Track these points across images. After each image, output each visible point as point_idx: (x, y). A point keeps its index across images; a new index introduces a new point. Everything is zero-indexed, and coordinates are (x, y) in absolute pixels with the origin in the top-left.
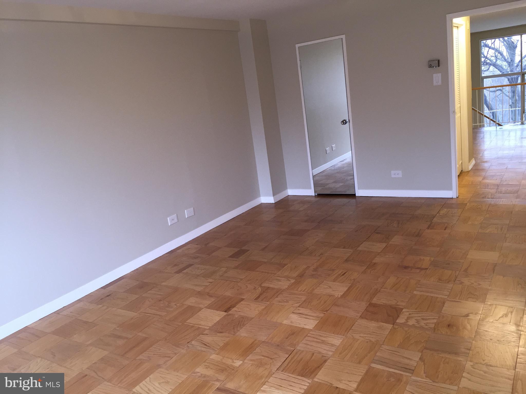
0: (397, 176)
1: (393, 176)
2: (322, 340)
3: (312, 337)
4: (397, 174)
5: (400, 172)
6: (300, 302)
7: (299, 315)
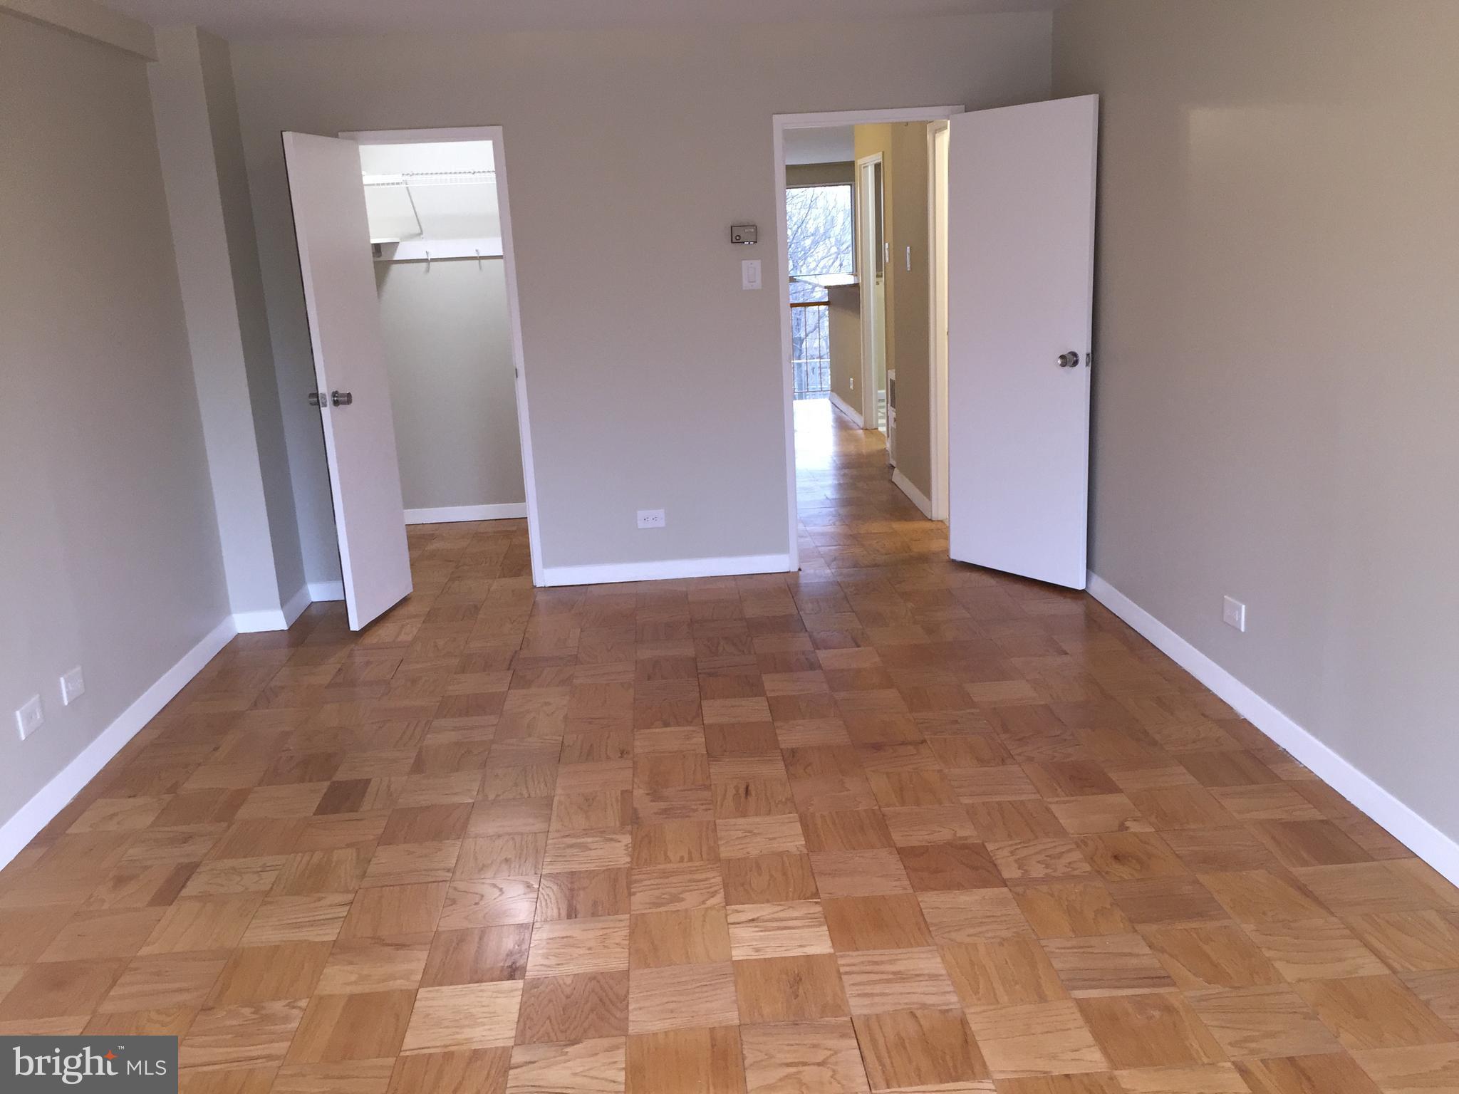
0: (650, 524)
1: (641, 525)
2: (894, 973)
3: (858, 973)
4: (651, 518)
5: (661, 513)
6: (716, 891)
7: (756, 927)
